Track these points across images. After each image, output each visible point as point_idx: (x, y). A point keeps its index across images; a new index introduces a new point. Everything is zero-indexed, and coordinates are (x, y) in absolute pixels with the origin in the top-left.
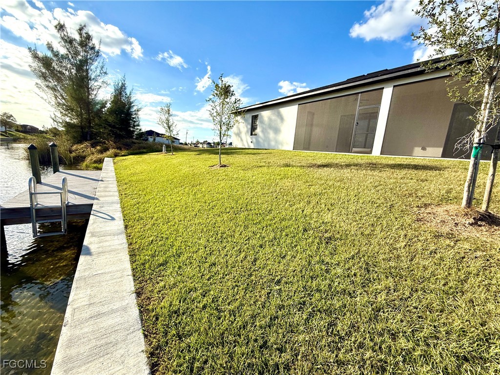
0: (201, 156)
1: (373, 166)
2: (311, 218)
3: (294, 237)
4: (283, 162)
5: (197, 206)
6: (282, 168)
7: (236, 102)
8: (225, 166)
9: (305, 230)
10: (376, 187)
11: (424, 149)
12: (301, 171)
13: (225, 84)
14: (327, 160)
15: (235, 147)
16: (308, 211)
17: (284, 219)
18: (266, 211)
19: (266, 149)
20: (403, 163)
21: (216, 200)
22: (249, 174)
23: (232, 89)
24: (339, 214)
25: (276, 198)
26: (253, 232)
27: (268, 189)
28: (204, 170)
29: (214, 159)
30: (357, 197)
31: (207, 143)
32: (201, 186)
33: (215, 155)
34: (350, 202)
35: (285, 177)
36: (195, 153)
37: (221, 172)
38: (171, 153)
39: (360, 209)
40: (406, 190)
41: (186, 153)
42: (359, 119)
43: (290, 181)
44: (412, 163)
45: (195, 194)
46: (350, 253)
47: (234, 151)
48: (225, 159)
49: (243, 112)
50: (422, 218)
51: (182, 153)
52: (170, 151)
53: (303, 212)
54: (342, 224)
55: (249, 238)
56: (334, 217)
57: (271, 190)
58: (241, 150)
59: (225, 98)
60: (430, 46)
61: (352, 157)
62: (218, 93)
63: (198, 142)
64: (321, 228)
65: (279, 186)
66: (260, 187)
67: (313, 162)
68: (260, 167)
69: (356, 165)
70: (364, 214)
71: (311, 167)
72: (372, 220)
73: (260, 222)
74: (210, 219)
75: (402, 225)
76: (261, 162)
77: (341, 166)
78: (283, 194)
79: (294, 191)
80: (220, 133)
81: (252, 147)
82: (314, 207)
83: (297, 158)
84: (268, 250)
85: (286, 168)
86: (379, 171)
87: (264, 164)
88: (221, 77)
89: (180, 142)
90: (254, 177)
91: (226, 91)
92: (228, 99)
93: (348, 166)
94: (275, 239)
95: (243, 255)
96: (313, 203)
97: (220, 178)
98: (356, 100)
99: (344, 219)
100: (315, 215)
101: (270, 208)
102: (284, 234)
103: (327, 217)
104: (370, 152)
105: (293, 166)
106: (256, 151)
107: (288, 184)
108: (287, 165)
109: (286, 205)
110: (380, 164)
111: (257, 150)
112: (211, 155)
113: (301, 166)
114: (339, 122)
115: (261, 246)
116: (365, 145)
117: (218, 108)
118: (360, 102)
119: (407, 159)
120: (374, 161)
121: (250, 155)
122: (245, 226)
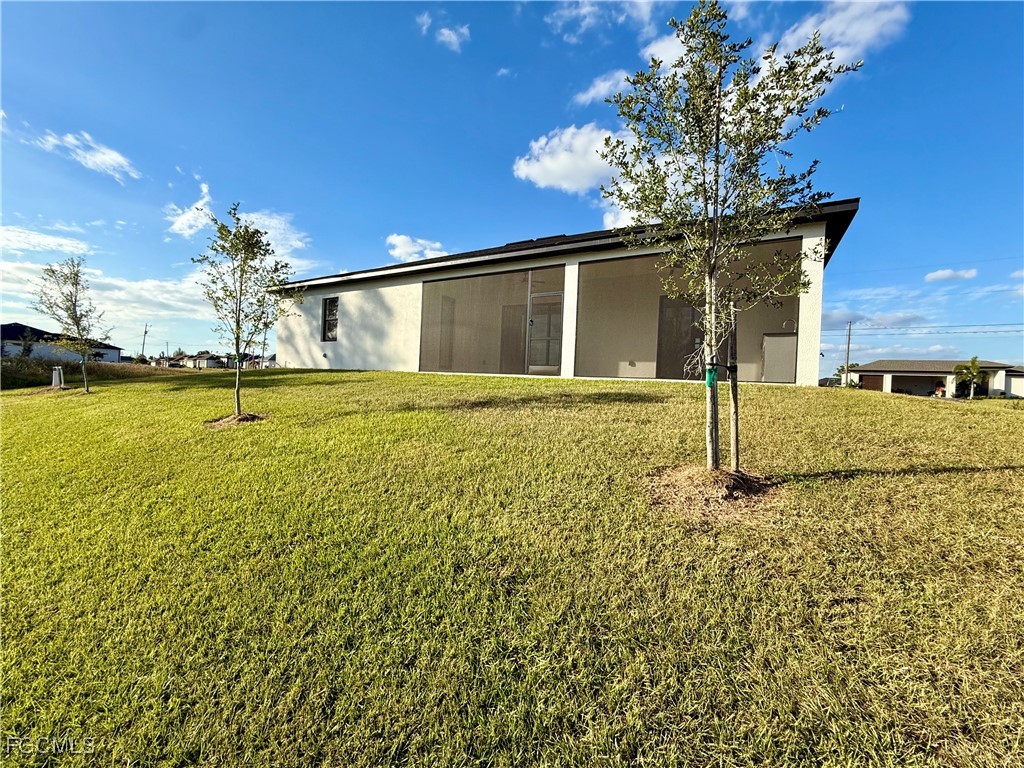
0: (183, 392)
1: (566, 400)
2: (469, 534)
3: (434, 592)
4: (400, 400)
5: (154, 549)
6: (398, 415)
7: (276, 270)
8: (253, 418)
9: (458, 568)
10: (579, 441)
11: (632, 364)
12: (438, 419)
13: (246, 227)
14: (487, 391)
15: (283, 366)
16: (461, 515)
17: (406, 549)
18: (362, 532)
19: (359, 371)
20: (610, 391)
21: (217, 522)
22: (319, 434)
23: (264, 239)
24: (524, 515)
25: (386, 491)
26: (328, 602)
27: (367, 471)
28: (190, 434)
29: (223, 400)
30: (551, 468)
31: (208, 356)
32: (173, 481)
33: (225, 391)
34: (539, 482)
35: (405, 435)
36: (165, 386)
37: (241, 434)
38: (84, 390)
39: (561, 494)
40: (626, 444)
41: (137, 386)
42: (533, 313)
43: (416, 444)
44: (623, 391)
45: (149, 512)
46: (557, 607)
47: (281, 377)
48: (252, 399)
49: (299, 291)
50: (659, 497)
51: (124, 386)
52: (79, 383)
53: (450, 522)
54: (533, 536)
55: (314, 626)
56: (515, 522)
57: (372, 474)
58: (299, 375)
59: (247, 258)
60: (628, 210)
61: (530, 383)
62: (227, 245)
63: (181, 354)
64: (492, 555)
65: (392, 461)
66: (345, 469)
67: (461, 398)
68: (347, 414)
69: (539, 399)
70: (568, 506)
71: (458, 407)
72: (584, 515)
73: (345, 570)
74: (194, 586)
75: (634, 519)
76: (347, 403)
77: (514, 402)
78: (402, 480)
79: (427, 469)
80: (238, 338)
81: (326, 367)
82: (471, 502)
83: (429, 388)
84: (369, 651)
85: (406, 414)
86: (577, 409)
87: (356, 407)
88: (235, 209)
89: (124, 353)
90: (331, 443)
91: (250, 244)
92: (257, 261)
93: (525, 401)
94: (387, 609)
95: (294, 690)
96: (469, 494)
97: (237, 453)
98: (525, 280)
99: (535, 523)
100: (476, 524)
101: (370, 522)
102: (408, 590)
103: (502, 525)
104: (558, 373)
105: (421, 409)
106: (336, 374)
107: (411, 453)
108: (409, 408)
109: (411, 508)
110: (577, 395)
111: (340, 374)
112: (215, 391)
113: (438, 408)
114: (500, 319)
115: (349, 644)
116: (548, 360)
117: (229, 281)
118: (532, 286)
119: (613, 383)
120: (567, 390)
121: (322, 387)
122: (304, 587)
